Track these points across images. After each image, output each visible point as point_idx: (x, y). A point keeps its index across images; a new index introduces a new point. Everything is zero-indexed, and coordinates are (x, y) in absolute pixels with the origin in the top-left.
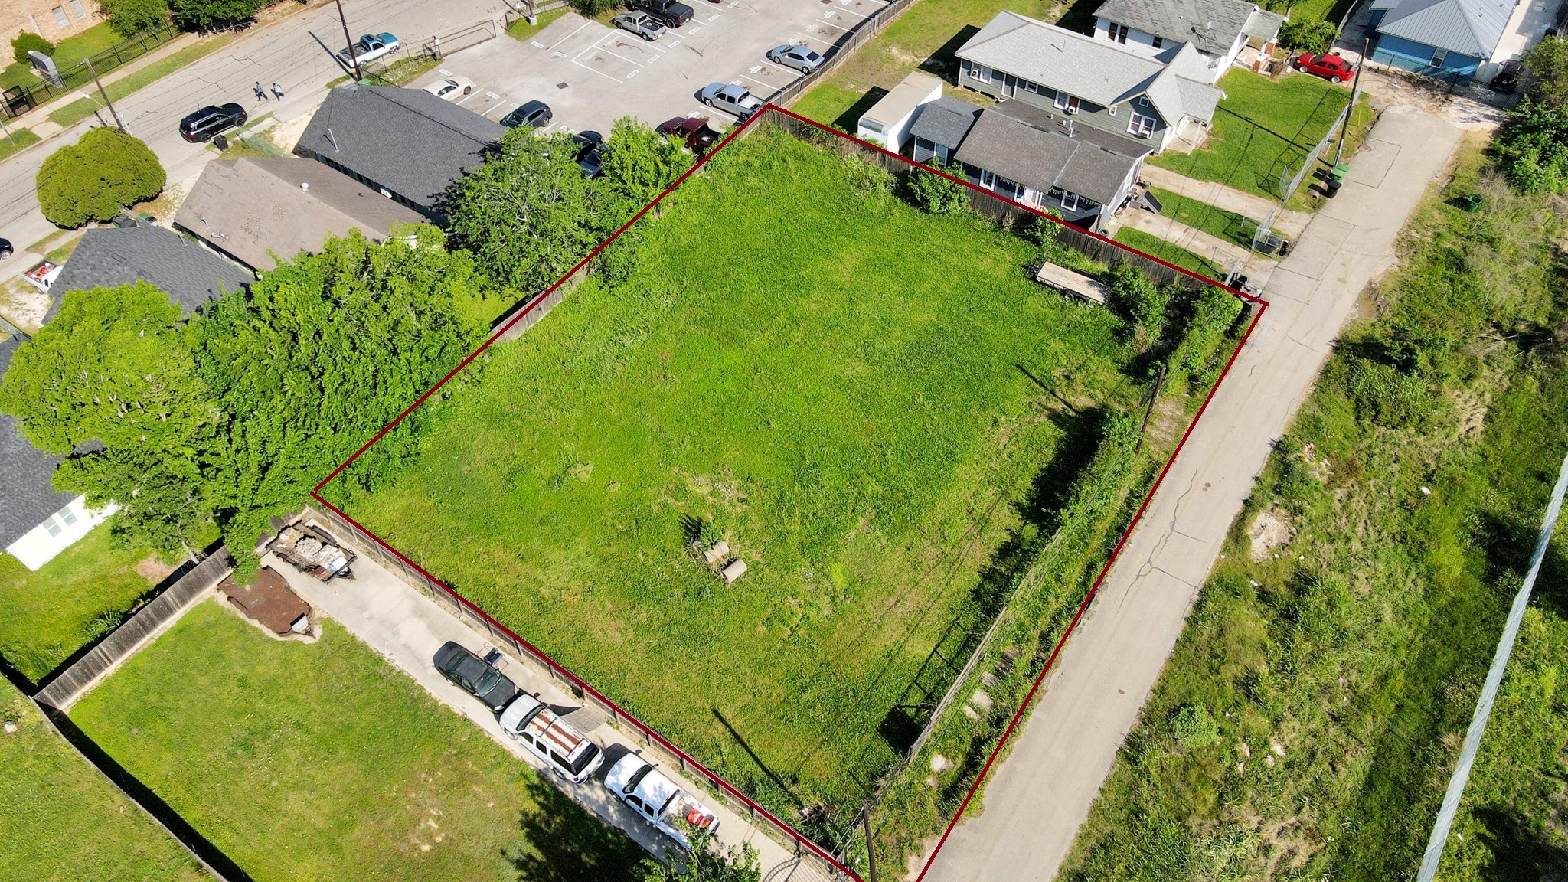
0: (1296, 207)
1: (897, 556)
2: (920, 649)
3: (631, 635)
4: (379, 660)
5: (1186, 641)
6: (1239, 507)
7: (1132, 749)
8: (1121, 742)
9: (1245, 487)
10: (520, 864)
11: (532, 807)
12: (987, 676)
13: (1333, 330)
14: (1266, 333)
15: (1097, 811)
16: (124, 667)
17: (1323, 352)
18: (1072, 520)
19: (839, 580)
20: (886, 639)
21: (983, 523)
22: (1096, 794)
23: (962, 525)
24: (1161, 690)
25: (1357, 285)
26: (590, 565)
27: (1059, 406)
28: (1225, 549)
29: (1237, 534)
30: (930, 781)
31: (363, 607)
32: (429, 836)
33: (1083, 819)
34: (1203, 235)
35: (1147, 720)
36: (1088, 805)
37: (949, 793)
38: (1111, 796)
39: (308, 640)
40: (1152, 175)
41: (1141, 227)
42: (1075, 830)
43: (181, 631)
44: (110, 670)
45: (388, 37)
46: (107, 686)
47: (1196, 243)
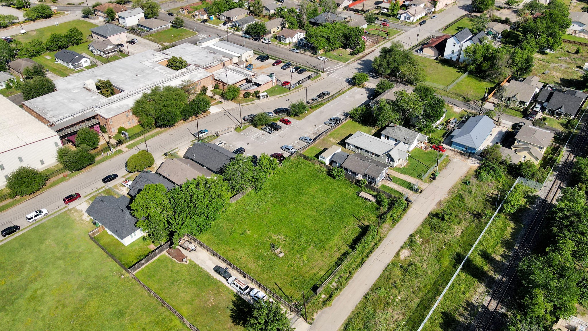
0: (426, 182)
1: (319, 254)
2: (322, 273)
3: (257, 266)
4: (201, 268)
5: (383, 274)
6: (399, 248)
7: (366, 296)
8: (364, 294)
9: (401, 244)
10: (231, 310)
11: (234, 299)
12: (336, 280)
13: (429, 211)
14: (411, 211)
15: (357, 307)
16: (146, 266)
17: (426, 215)
18: (359, 248)
19: (305, 258)
20: (315, 271)
21: (340, 248)
22: (357, 304)
23: (335, 249)
24: (375, 285)
25: (437, 200)
26: (249, 252)
27: (361, 224)
28: (395, 257)
29: (398, 254)
30: (321, 299)
31: (198, 257)
32: (211, 303)
33: (354, 309)
34: (402, 187)
35: (371, 290)
36: (355, 305)
37: (325, 302)
38: (360, 304)
39: (186, 263)
40: (391, 172)
41: (387, 185)
42: (352, 310)
43: (158, 260)
44: (143, 267)
45: (206, 131)
46: (143, 270)
47: (400, 189)
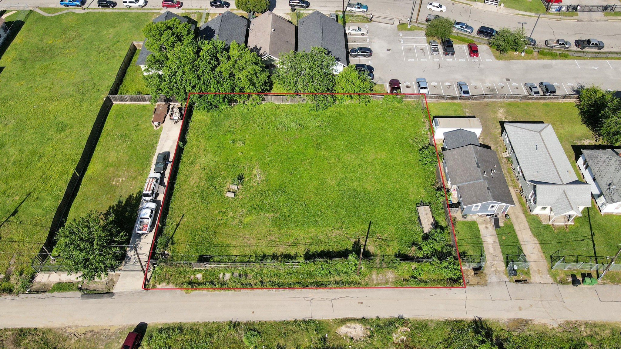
0: (554, 276)
1: (264, 230)
2: (235, 252)
3: (195, 185)
4: (157, 143)
5: (288, 323)
6: (359, 316)
7: (235, 325)
8: (234, 320)
9: (371, 314)
10: (119, 202)
11: (135, 195)
12: (237, 274)
13: (484, 316)
14: (456, 293)
15: (206, 324)
16: (129, 105)
17: (469, 316)
19: (246, 220)
20: (232, 242)
21: (295, 245)
22: (211, 321)
23: (290, 240)
24: (261, 323)
25: (524, 315)
26: (212, 164)
27: (362, 242)
28: (336, 320)
29: (344, 321)
30: (192, 276)
31: (169, 131)
32: (117, 182)
33: (201, 322)
34: (499, 249)
35: (246, 324)
36: (207, 320)
37: (191, 283)
38: (213, 325)
39: (155, 128)
40: (517, 217)
41: (481, 228)
42: (196, 321)
43: (144, 106)
44: (127, 103)
46: (123, 106)
47: (491, 250)
